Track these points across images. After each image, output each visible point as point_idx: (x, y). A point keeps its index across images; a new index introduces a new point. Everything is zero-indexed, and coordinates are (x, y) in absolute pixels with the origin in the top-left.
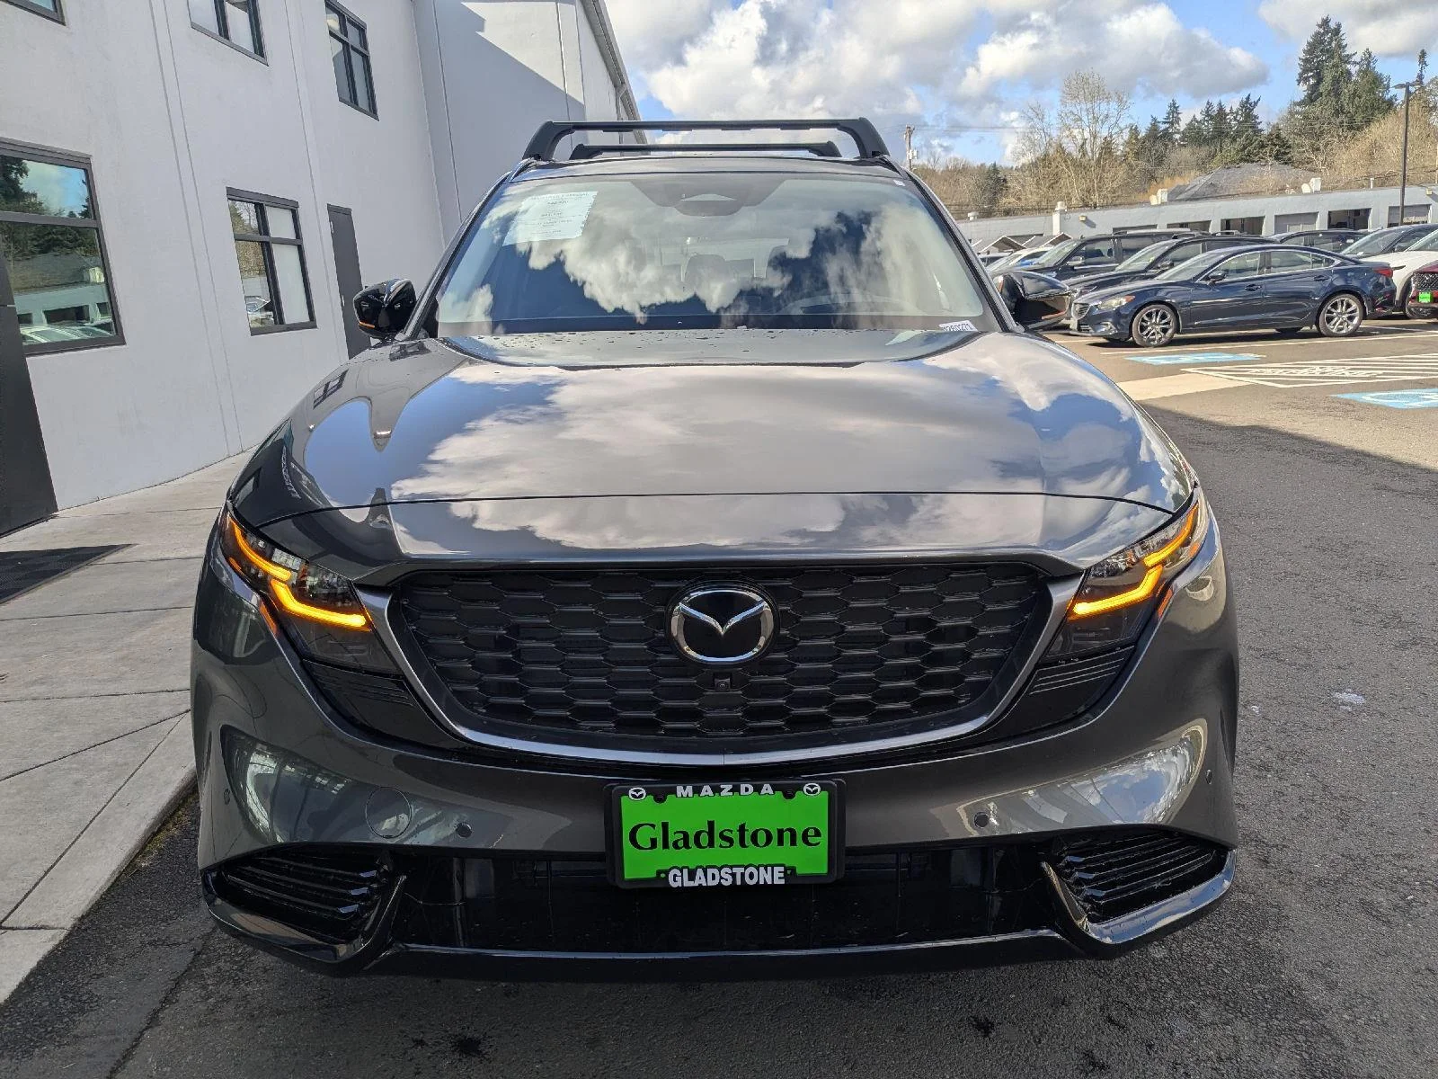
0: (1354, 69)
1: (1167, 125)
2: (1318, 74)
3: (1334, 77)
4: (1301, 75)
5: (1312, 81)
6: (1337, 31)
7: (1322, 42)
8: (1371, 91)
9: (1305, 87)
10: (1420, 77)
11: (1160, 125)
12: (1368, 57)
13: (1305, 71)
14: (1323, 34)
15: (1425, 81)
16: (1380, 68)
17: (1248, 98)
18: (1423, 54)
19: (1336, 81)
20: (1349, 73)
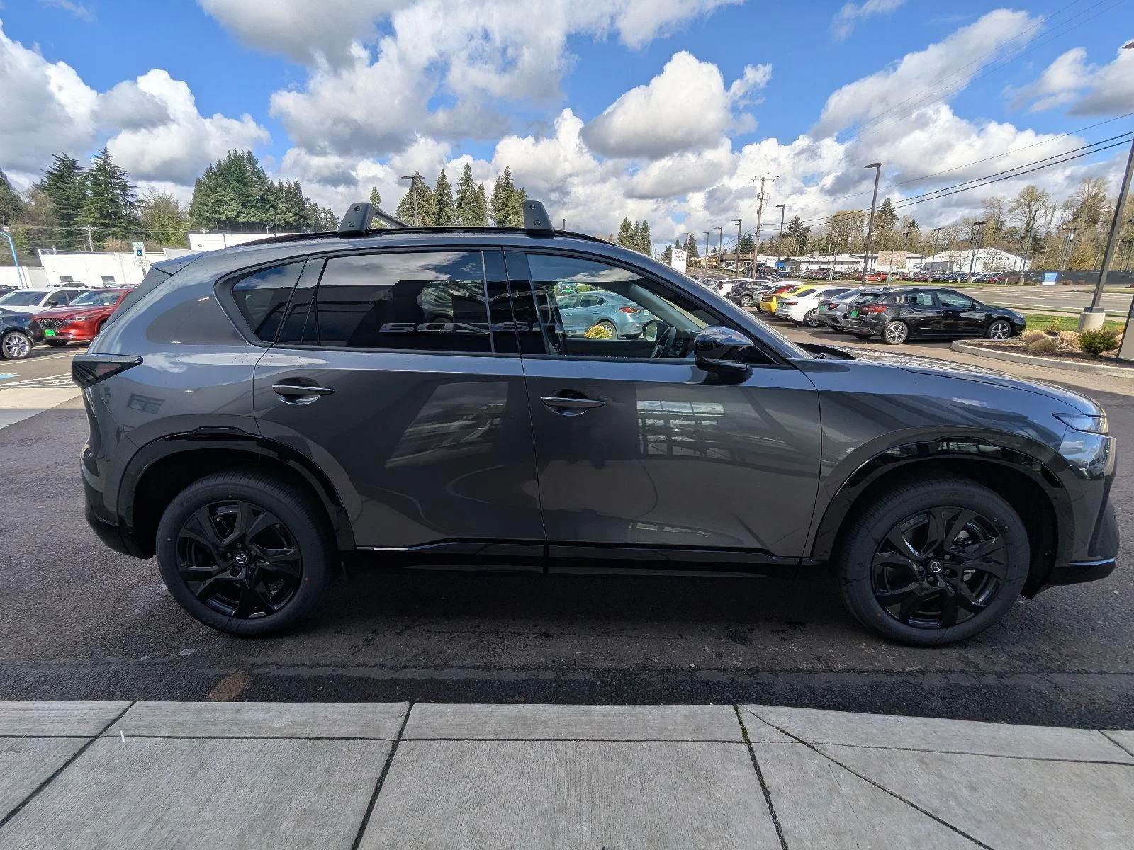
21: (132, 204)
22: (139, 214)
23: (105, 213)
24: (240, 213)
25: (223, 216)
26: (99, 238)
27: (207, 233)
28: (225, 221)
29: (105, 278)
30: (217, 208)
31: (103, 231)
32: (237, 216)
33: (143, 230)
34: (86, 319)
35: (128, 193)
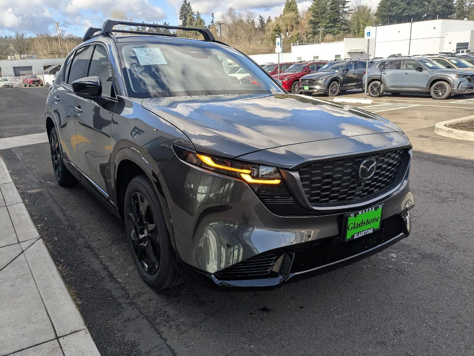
0: (195, 17)
1: (142, 29)
2: (185, 17)
3: (190, 19)
4: (180, 17)
5: (184, 19)
6: (189, 5)
7: (185, 7)
8: (200, 24)
9: (182, 21)
10: (213, 21)
11: (140, 29)
12: (198, 13)
13: (181, 16)
14: (185, 5)
15: (214, 22)
16: (202, 17)
17: (165, 23)
18: (213, 14)
19: (191, 20)
20: (194, 18)
21: (346, 12)
22: (349, 18)
23: (332, 20)
24: (405, 10)
25: (394, 13)
26: (325, 34)
27: (381, 25)
28: (394, 16)
29: (315, 57)
30: (391, 8)
31: (329, 30)
32: (402, 12)
33: (348, 28)
34: (288, 80)
35: (345, 6)
